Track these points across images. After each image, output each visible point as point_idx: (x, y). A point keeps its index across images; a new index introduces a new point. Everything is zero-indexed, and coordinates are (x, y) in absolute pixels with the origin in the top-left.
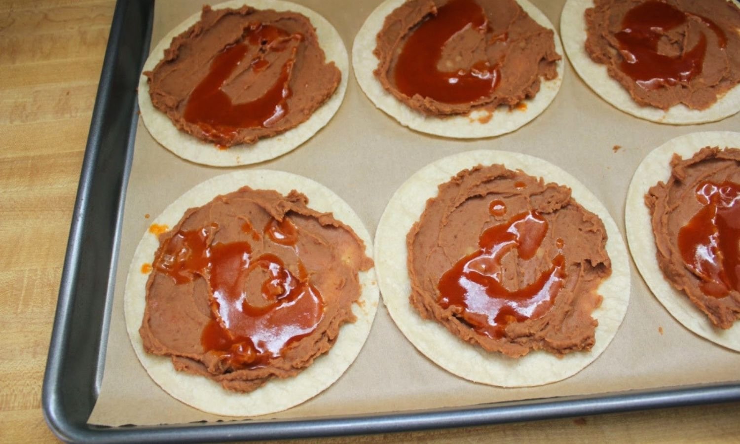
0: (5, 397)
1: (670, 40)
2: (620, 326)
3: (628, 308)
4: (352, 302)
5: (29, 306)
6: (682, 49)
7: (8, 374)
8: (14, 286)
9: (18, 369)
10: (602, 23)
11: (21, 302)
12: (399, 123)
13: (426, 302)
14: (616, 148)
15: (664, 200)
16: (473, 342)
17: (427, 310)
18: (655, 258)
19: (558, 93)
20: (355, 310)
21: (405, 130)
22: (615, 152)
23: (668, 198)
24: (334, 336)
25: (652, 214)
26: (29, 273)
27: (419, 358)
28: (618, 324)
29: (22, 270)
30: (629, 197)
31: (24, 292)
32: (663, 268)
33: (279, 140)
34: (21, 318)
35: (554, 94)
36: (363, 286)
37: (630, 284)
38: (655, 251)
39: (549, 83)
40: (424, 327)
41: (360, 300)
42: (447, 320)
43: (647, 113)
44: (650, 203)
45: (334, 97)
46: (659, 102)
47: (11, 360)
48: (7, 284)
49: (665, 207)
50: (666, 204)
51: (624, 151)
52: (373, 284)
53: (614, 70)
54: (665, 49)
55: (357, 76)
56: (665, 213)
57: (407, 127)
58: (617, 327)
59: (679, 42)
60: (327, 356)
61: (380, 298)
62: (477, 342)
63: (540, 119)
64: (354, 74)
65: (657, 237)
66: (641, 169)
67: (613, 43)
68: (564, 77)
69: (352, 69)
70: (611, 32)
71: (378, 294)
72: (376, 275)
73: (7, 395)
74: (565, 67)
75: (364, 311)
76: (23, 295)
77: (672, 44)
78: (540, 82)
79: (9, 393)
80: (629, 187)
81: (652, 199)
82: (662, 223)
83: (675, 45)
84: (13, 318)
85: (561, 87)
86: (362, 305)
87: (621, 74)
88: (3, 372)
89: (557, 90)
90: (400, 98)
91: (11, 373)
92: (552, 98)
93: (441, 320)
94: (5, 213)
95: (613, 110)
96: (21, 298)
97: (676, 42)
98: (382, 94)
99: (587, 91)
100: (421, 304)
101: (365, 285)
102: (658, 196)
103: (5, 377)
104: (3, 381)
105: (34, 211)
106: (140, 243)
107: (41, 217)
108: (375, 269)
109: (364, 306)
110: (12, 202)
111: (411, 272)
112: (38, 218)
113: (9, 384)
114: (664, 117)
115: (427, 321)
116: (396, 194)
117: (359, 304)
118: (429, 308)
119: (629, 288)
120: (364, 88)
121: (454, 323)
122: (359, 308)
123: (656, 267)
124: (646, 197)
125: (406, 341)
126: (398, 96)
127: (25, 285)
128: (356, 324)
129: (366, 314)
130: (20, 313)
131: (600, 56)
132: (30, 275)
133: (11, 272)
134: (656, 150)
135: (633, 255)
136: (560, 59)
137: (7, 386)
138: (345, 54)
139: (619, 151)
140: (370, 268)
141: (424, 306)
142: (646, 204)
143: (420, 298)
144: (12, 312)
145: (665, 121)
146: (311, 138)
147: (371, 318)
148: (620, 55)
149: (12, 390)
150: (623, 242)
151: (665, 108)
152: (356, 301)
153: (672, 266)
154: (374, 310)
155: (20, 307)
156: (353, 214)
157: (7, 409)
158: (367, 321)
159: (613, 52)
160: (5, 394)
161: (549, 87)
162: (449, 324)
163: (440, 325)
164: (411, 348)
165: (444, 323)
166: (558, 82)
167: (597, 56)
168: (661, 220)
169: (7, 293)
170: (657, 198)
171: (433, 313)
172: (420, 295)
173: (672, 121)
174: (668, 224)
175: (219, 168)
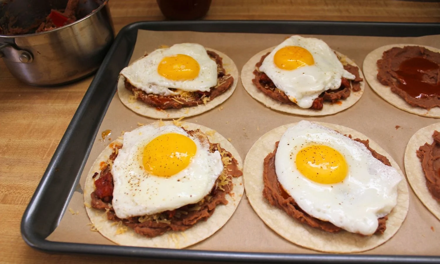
0: (24, 198)
1: (429, 76)
2: (403, 223)
3: (408, 212)
4: (226, 193)
5: (50, 156)
6: (436, 80)
7: (29, 187)
8: (45, 146)
9: (35, 185)
10: (387, 65)
11: (46, 154)
12: (265, 106)
13: (273, 194)
14: (397, 127)
15: (430, 153)
16: (302, 220)
17: (273, 199)
18: (425, 185)
19: (361, 98)
20: (227, 197)
21: (268, 110)
22: (397, 129)
23: (432, 152)
24: (212, 208)
25: (421, 161)
26: (54, 142)
27: (266, 230)
28: (402, 221)
29: (51, 140)
30: (407, 151)
31: (49, 150)
32: (431, 190)
33: (193, 108)
34: (44, 161)
35: (358, 98)
36: (234, 185)
37: (409, 198)
38: (425, 181)
39: (355, 93)
40: (271, 211)
41: (232, 192)
42: (287, 206)
43: (416, 111)
44: (420, 155)
45: (228, 91)
46: (424, 104)
47: (33, 181)
48: (41, 145)
49: (430, 156)
50: (431, 155)
51: (402, 129)
52: (241, 184)
53: (395, 88)
54: (426, 80)
55: (243, 82)
56: (431, 159)
57: (270, 108)
58: (401, 223)
59: (434, 77)
60: (206, 222)
61: (244, 192)
62: (305, 220)
63: (349, 110)
64: (241, 82)
65: (426, 173)
66: (414, 137)
67: (394, 75)
68: (364, 90)
69: (240, 79)
70: (393, 70)
71: (243, 190)
72: (243, 180)
73: (26, 197)
74: (365, 86)
75: (233, 199)
76: (48, 151)
77: (431, 78)
78: (350, 91)
79: (27, 197)
80: (406, 147)
81: (421, 153)
82: (428, 164)
83: (433, 79)
84: (40, 161)
85: (362, 95)
86: (232, 195)
87: (399, 89)
88: (27, 186)
89: (361, 96)
90: (266, 92)
91: (31, 187)
92: (357, 100)
93: (282, 206)
94: (49, 114)
95: (396, 108)
96: (47, 152)
97: (433, 77)
98: (256, 91)
99: (379, 99)
100: (270, 195)
101: (235, 185)
102: (425, 150)
103: (27, 189)
104: (26, 190)
105: (65, 114)
106: (103, 151)
107: (68, 117)
108: (243, 177)
109: (234, 196)
110: (54, 110)
111: (266, 178)
112: (66, 117)
113: (29, 192)
114: (427, 113)
115: (274, 207)
116: (260, 139)
117: (231, 195)
118: (275, 198)
119: (408, 201)
120: (246, 88)
121: (291, 208)
122: (230, 197)
123: (427, 191)
124: (417, 152)
125: (258, 218)
126: (265, 91)
127: (51, 146)
128: (227, 205)
129: (234, 201)
130: (44, 159)
131: (386, 80)
132: (55, 142)
133: (45, 140)
134: (423, 128)
135: (411, 183)
136: (362, 80)
137: (27, 193)
138: (237, 72)
139: (399, 129)
140: (239, 176)
141: (272, 196)
142: (418, 156)
143: (270, 192)
144: (40, 158)
145: (428, 115)
146: (212, 109)
147: (237, 203)
148: (398, 81)
149: (29, 195)
150: (403, 175)
151: (427, 108)
152: (228, 193)
153: (437, 187)
154: (240, 198)
155: (45, 156)
156: (232, 147)
157: (24, 204)
158: (234, 204)
159: (395, 80)
160: (25, 197)
161: (355, 95)
162: (287, 208)
163: (281, 211)
164: (262, 223)
165: (284, 208)
166: (361, 93)
167: (384, 80)
168: (428, 163)
169: (40, 150)
170: (425, 152)
171: (278, 201)
172: (270, 190)
173: (432, 115)
174: (433, 165)
175: (157, 119)
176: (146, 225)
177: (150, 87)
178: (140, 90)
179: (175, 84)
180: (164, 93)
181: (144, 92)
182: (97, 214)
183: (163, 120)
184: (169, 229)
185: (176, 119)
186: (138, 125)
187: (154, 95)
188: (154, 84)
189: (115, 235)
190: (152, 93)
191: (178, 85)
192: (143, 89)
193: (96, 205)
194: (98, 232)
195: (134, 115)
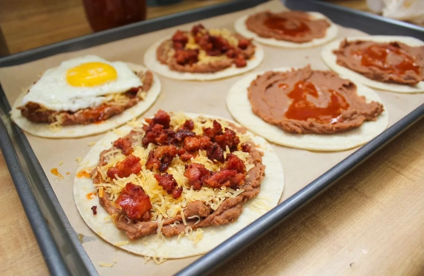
33: (136, 107)
52: (255, 136)
72: (252, 132)
75: (264, 148)
86: (259, 146)
108: (249, 130)
129: (267, 149)
140: (246, 131)
146: (156, 101)
158: (271, 151)
175: (105, 132)
176: (225, 208)
177: (74, 102)
178: (62, 112)
179: (101, 90)
180: (94, 104)
181: (70, 112)
182: (146, 243)
183: (117, 128)
184: (246, 200)
185: (131, 121)
186: (89, 146)
187: (83, 109)
188: (77, 98)
189: (195, 246)
190: (80, 110)
191: (106, 89)
192: (66, 109)
193: (140, 231)
194: (169, 259)
195: (72, 141)
